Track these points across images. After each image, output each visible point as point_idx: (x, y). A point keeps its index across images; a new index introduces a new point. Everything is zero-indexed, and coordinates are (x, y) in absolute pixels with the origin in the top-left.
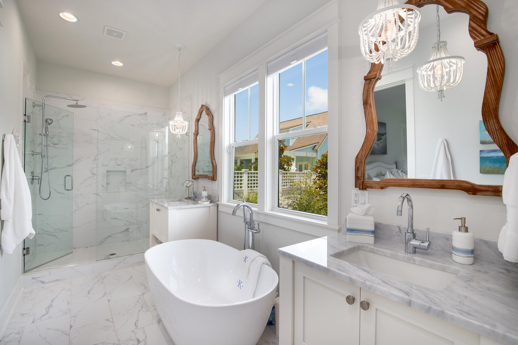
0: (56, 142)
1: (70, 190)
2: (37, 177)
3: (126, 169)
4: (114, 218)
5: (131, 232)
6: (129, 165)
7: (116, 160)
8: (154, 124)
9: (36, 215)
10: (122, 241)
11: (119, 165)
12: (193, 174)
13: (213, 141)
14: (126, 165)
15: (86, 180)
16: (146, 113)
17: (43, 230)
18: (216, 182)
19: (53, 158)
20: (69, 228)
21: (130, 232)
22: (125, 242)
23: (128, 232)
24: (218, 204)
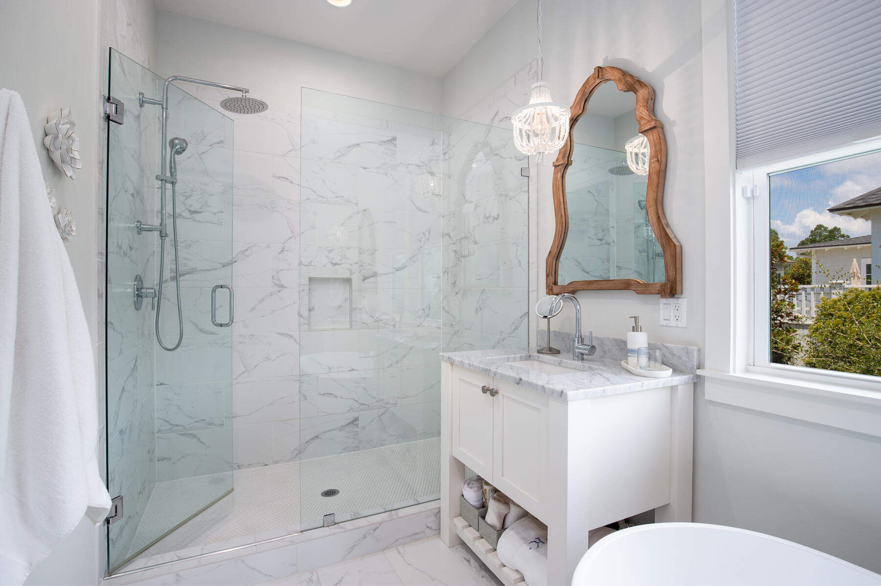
0: (196, 206)
1: (227, 325)
2: (148, 291)
3: (351, 274)
4: (326, 392)
5: (362, 428)
6: (357, 263)
7: (330, 251)
8: (411, 164)
9: (152, 385)
10: (344, 449)
11: (336, 264)
12: (552, 279)
13: (663, 168)
14: (351, 265)
15: (262, 300)
16: (394, 139)
17: (168, 422)
18: (683, 302)
19: (190, 245)
20: (226, 417)
21: (360, 426)
22: (351, 451)
23: (357, 426)
24: (698, 377)
